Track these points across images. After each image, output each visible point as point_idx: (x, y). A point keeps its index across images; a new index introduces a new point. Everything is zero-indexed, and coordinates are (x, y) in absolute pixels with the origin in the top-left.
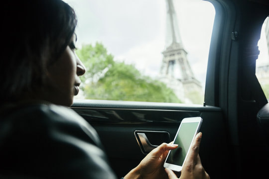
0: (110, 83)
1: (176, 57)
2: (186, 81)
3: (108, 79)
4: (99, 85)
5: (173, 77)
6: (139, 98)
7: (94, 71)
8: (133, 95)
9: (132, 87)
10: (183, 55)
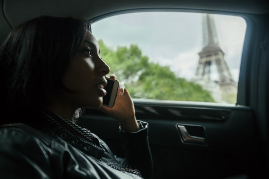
0: (150, 82)
1: (213, 58)
2: (223, 83)
3: (148, 78)
4: (138, 84)
5: (209, 79)
6: (179, 97)
7: (129, 73)
8: (173, 95)
9: (172, 86)
10: (220, 56)
